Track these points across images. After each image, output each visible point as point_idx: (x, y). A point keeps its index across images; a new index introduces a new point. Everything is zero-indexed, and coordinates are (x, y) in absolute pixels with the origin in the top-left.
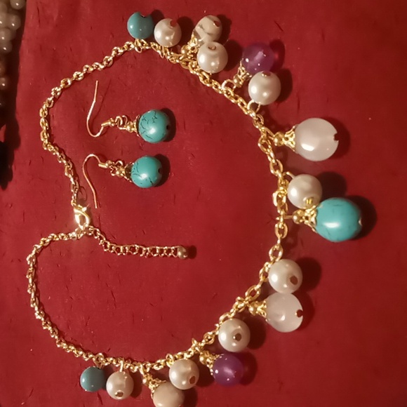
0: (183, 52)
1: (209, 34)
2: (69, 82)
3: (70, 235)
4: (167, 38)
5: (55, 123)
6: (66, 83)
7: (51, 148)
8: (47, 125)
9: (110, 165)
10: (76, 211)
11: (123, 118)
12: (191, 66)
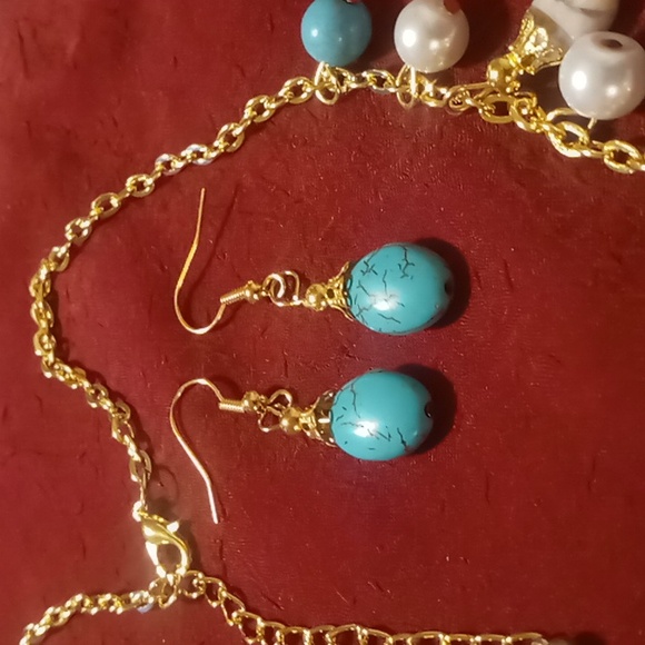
0: (493, 74)
1: (586, 12)
2: (115, 202)
3: (135, 597)
4: (435, 45)
5: (72, 308)
6: (107, 206)
7: (65, 373)
8: (49, 315)
9: (255, 403)
10: (148, 531)
11: (286, 278)
12: (519, 111)
